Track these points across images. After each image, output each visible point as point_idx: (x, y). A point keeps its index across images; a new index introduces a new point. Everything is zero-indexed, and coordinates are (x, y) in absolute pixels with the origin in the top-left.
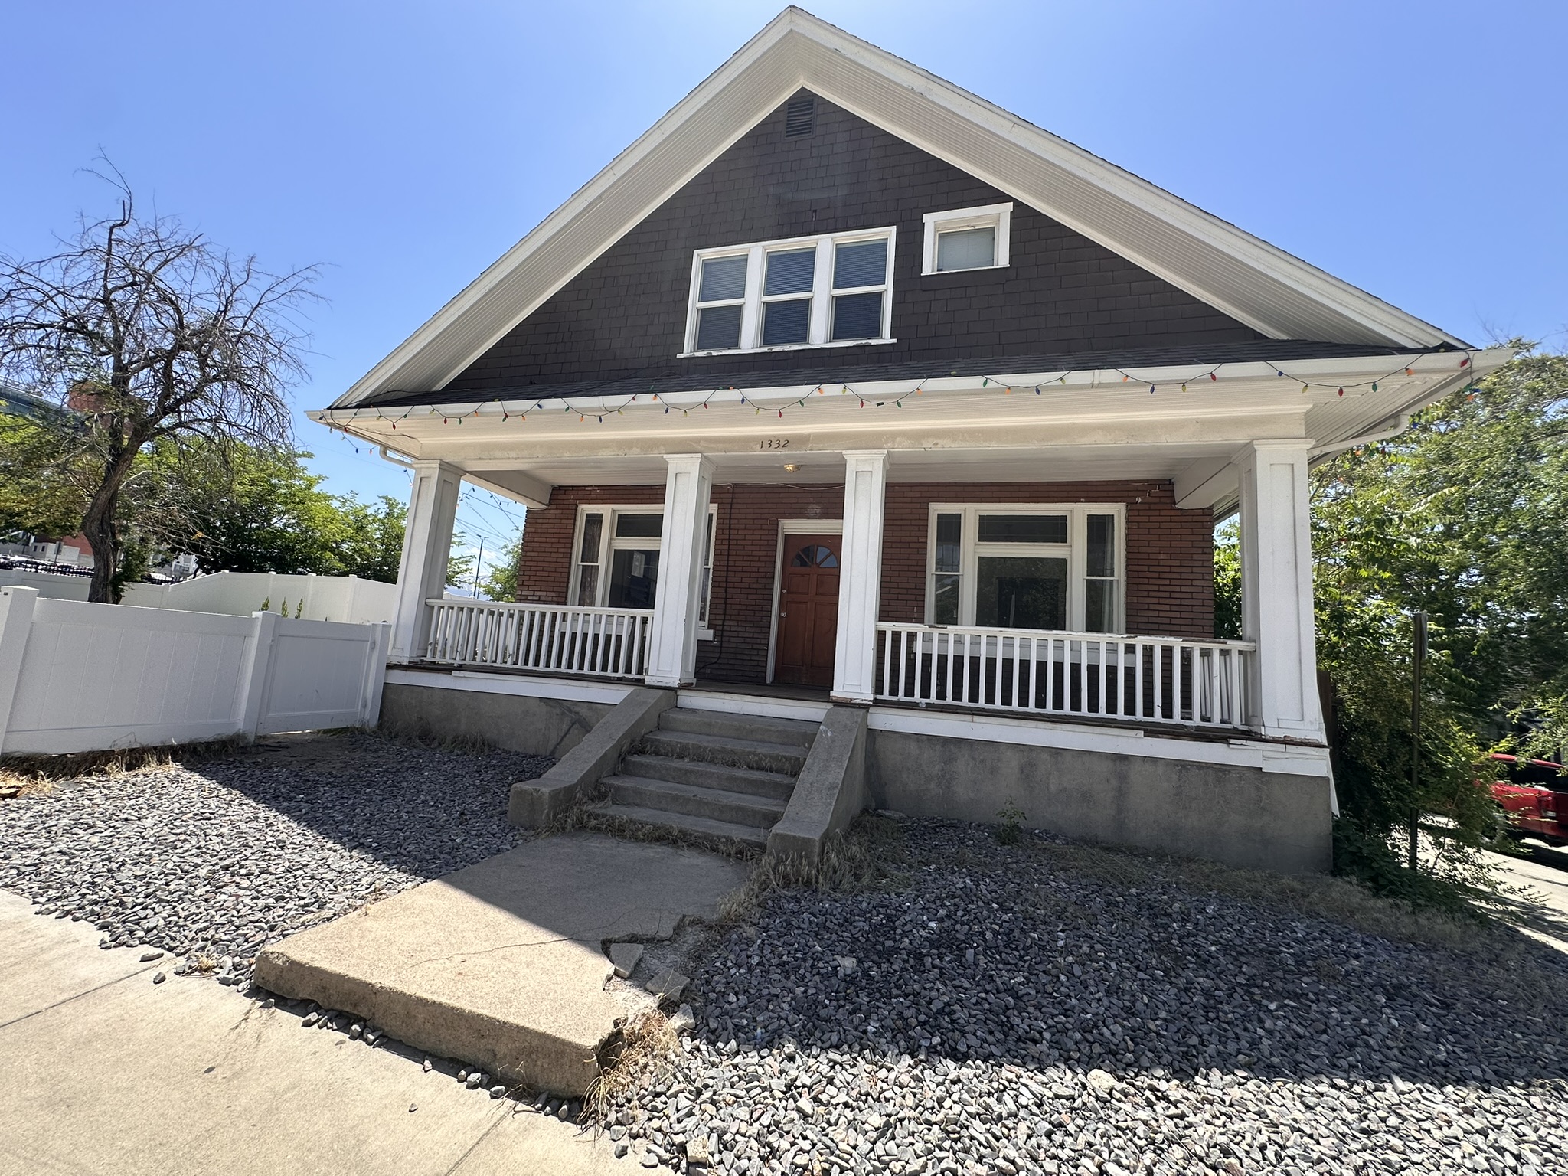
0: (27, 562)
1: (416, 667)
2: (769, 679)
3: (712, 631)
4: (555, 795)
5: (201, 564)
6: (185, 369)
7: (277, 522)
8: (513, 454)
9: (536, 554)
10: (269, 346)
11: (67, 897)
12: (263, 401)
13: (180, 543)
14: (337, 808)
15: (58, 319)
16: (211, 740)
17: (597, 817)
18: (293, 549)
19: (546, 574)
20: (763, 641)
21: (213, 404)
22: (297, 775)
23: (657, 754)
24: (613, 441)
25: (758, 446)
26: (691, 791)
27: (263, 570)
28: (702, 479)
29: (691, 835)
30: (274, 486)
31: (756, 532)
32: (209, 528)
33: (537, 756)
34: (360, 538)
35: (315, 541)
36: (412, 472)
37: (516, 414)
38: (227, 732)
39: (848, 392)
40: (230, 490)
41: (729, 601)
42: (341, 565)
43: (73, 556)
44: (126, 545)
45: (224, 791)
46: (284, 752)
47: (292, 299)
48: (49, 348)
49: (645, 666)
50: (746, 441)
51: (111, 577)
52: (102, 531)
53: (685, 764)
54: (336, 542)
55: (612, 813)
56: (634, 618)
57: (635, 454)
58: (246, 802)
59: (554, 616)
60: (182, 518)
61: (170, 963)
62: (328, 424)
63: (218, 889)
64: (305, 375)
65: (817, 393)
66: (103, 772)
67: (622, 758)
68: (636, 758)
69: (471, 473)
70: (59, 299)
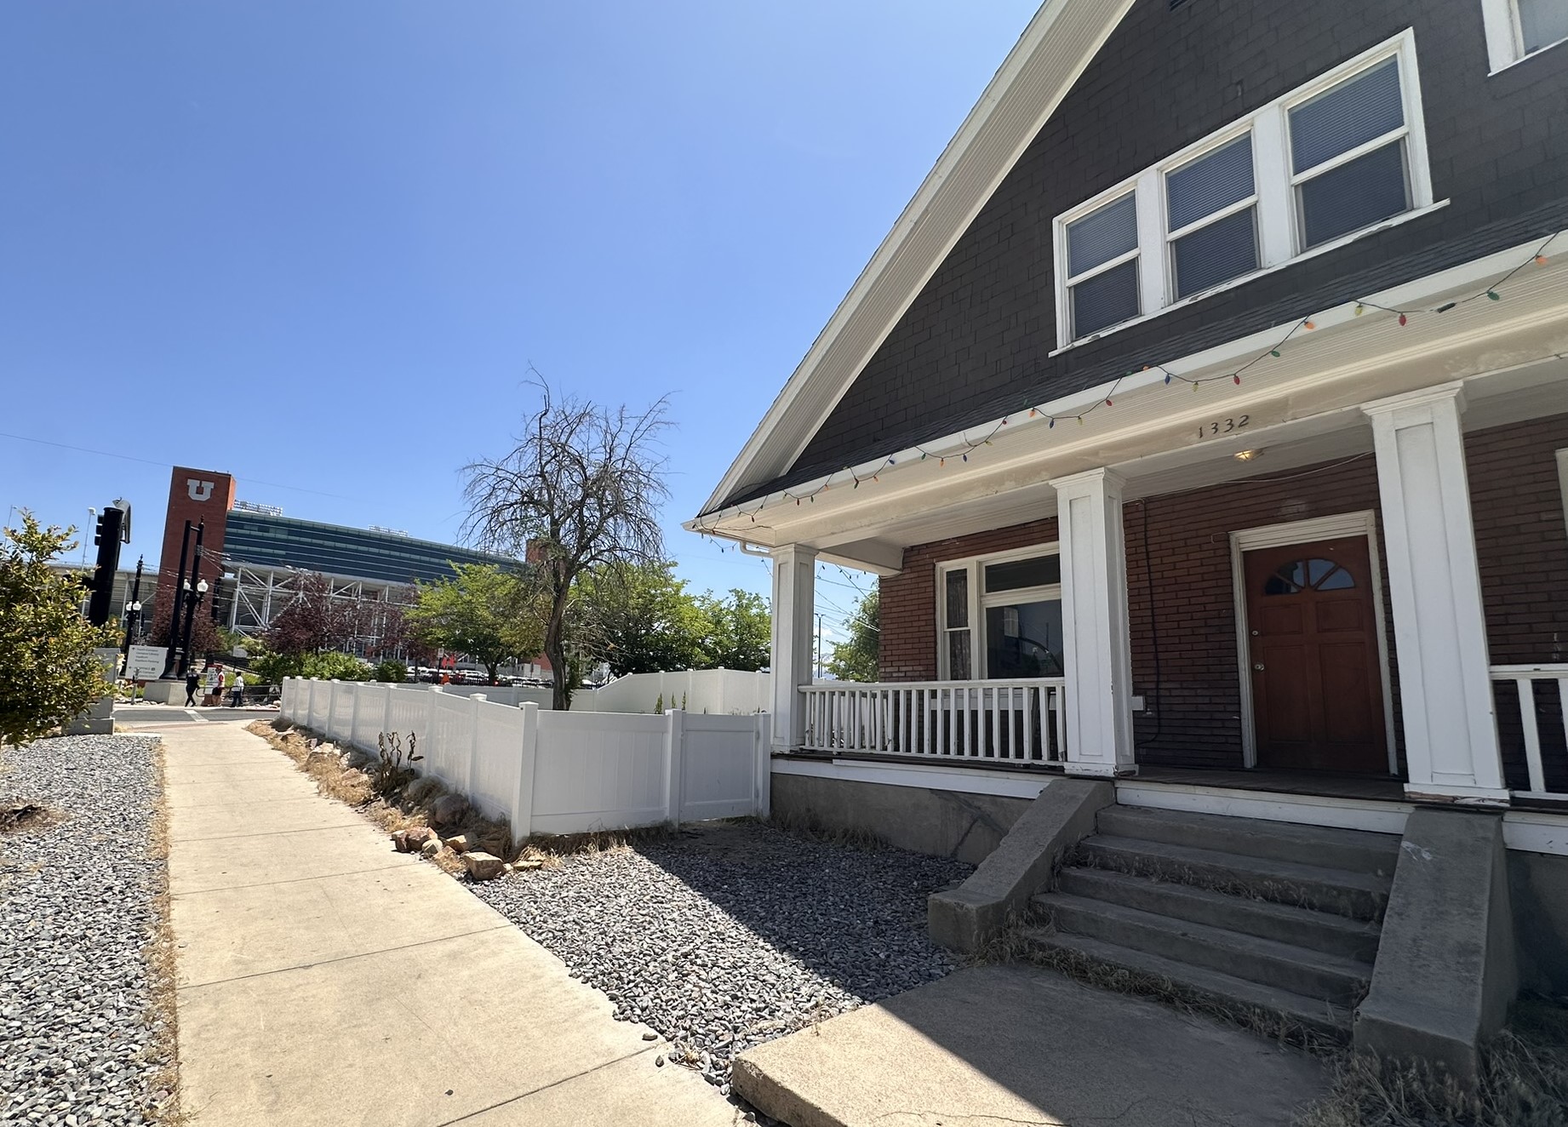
0: (516, 679)
1: (797, 755)
2: (1250, 760)
3: (1140, 699)
4: (983, 913)
5: (612, 669)
6: (590, 513)
7: (658, 626)
8: (865, 521)
9: (895, 626)
10: (641, 477)
11: (585, 964)
12: (642, 524)
13: (600, 654)
14: (758, 902)
15: (518, 496)
16: (649, 826)
17: (1042, 947)
18: (671, 649)
19: (910, 646)
20: (1230, 708)
21: (610, 536)
22: (717, 864)
23: (1104, 867)
24: (977, 480)
25: (1195, 437)
26: (1176, 926)
27: (654, 671)
28: (1108, 499)
29: (1194, 993)
30: (653, 596)
31: (1192, 556)
32: (615, 640)
33: (936, 857)
34: (719, 632)
35: (686, 639)
36: (770, 561)
37: (866, 477)
38: (660, 819)
39: (1368, 310)
40: (626, 605)
41: (1161, 656)
42: (707, 659)
43: (537, 672)
44: (570, 660)
45: (667, 876)
46: (700, 840)
47: (652, 432)
48: (516, 519)
49: (1061, 749)
50: (1173, 434)
51: (563, 687)
52: (556, 651)
53: (1152, 885)
54: (700, 638)
55: (1063, 945)
56: (1036, 690)
57: (1009, 488)
58: (684, 888)
59: (921, 694)
60: (599, 633)
61: (665, 1049)
62: (700, 531)
63: (684, 976)
64: (668, 495)
65: (1304, 331)
66: (587, 852)
67: (1056, 870)
68: (1074, 872)
69: (822, 550)
70: (519, 482)
